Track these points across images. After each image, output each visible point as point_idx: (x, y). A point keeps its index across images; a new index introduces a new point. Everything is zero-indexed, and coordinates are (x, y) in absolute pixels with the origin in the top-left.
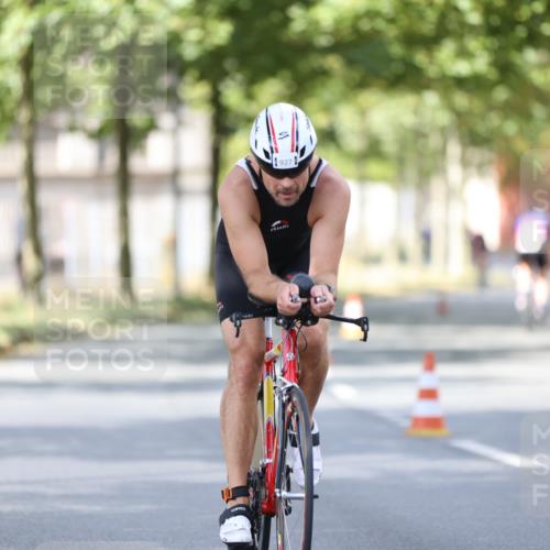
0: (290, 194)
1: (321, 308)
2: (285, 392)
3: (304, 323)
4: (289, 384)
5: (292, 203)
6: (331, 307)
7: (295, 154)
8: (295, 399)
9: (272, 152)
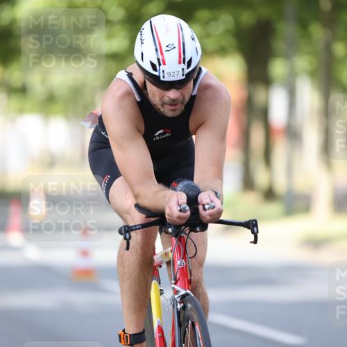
0: (176, 105)
2: (179, 300)
3: (193, 230)
4: (183, 292)
5: (177, 113)
7: (182, 66)
8: (189, 305)
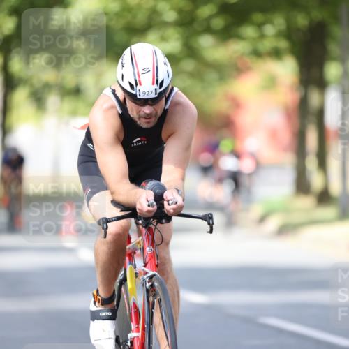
0: (150, 118)
1: (174, 209)
2: (147, 279)
3: (159, 222)
6: (181, 207)
7: (155, 86)
9: (137, 85)
